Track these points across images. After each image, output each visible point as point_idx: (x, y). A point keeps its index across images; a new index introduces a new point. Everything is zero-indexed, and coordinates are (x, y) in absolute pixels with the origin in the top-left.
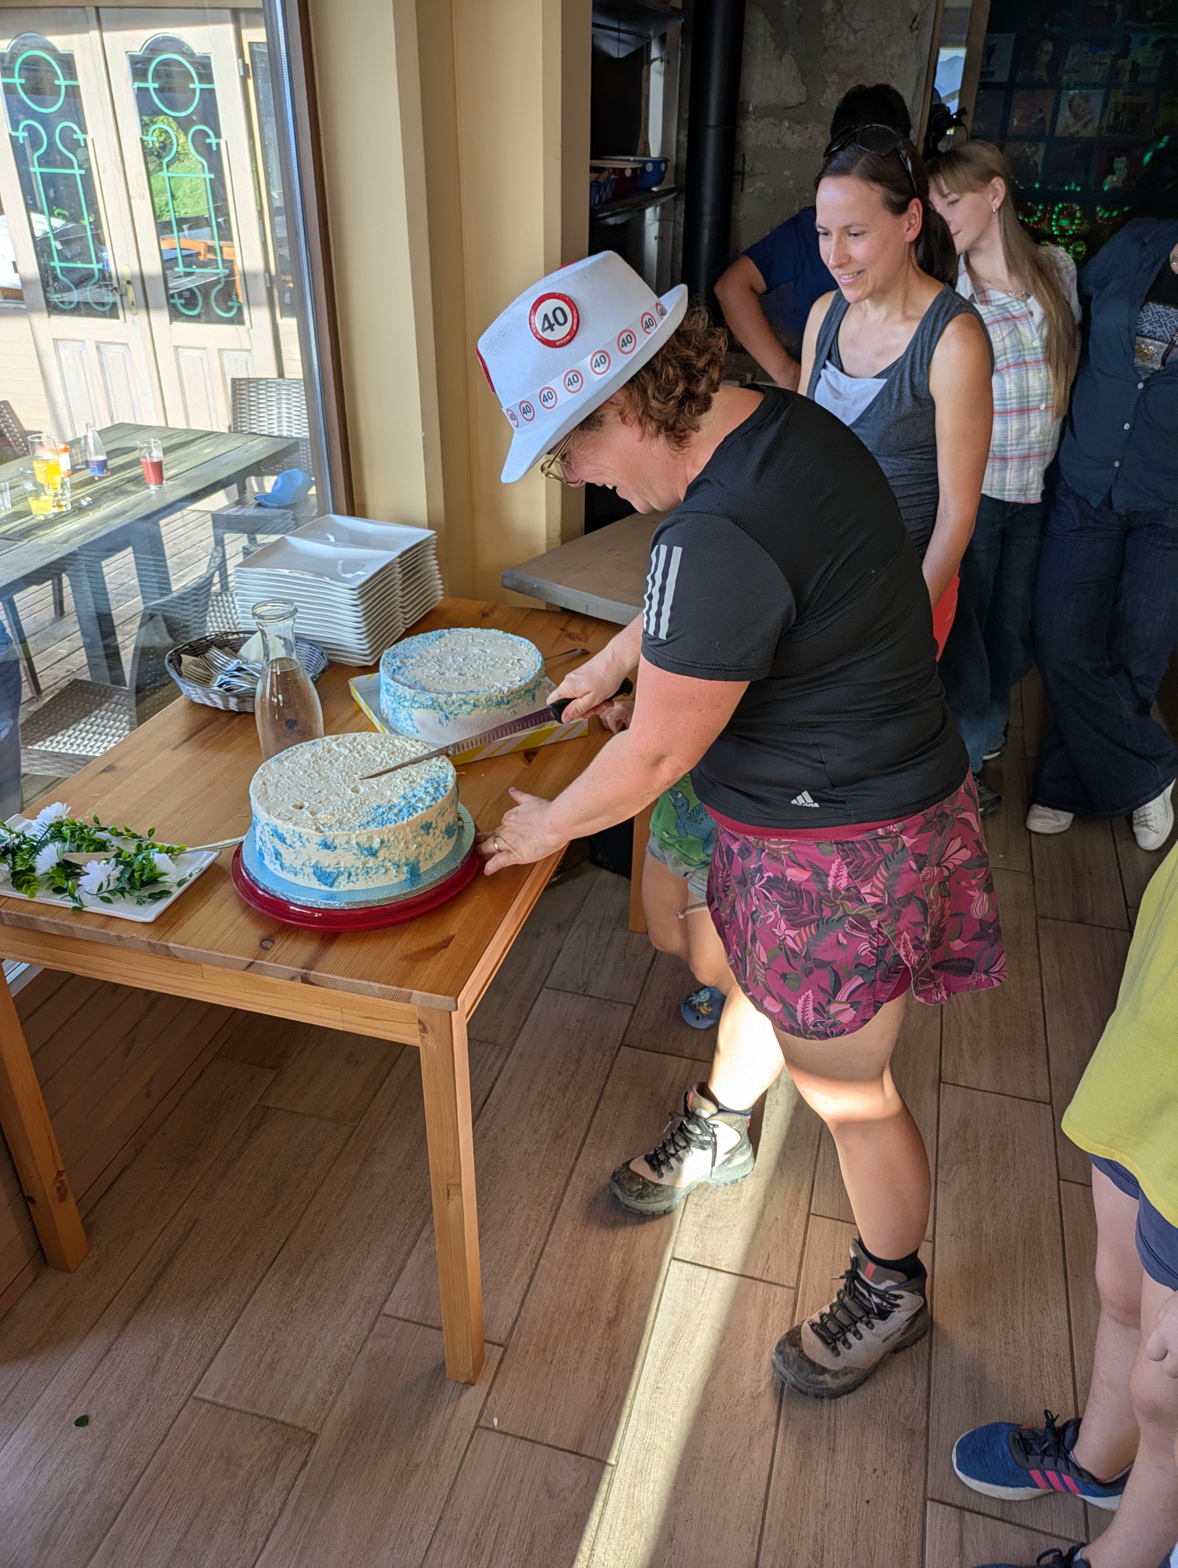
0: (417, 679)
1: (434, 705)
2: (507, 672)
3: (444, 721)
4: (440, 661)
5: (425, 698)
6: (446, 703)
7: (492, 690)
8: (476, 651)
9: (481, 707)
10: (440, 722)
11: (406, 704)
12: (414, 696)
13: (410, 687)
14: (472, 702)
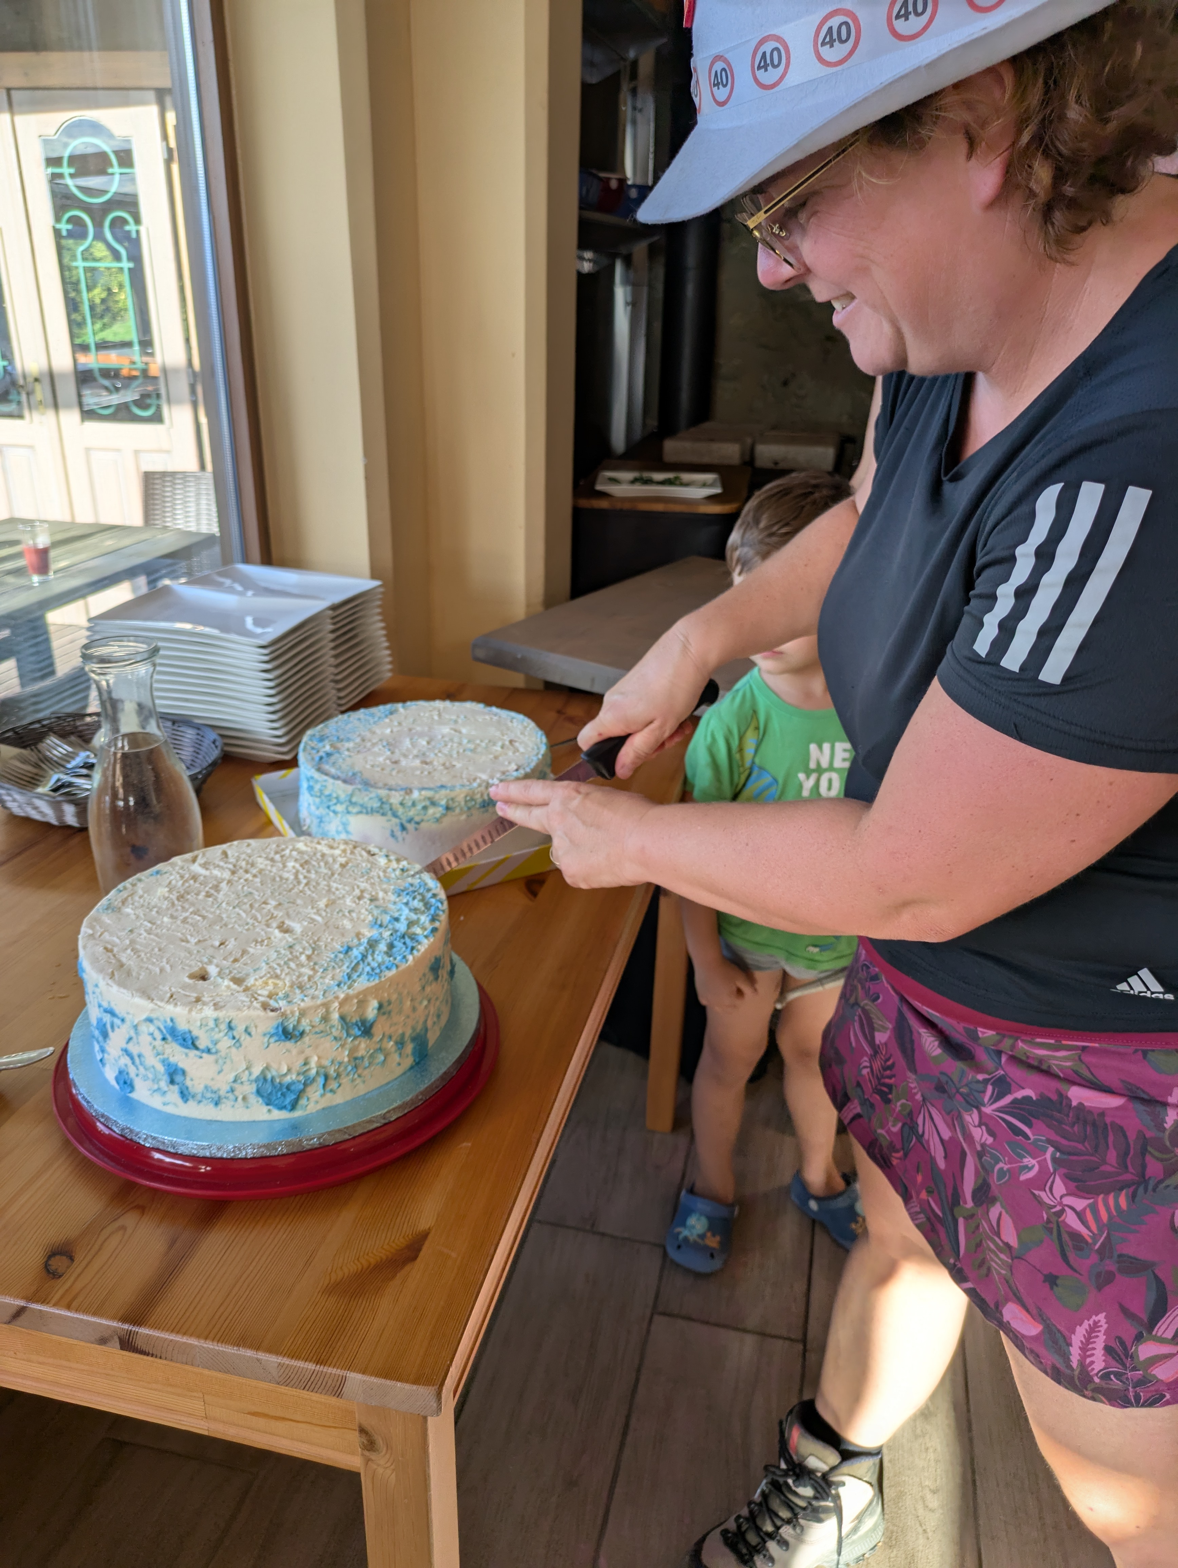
0: (357, 769)
1: (383, 809)
2: (496, 758)
3: (398, 833)
4: (391, 745)
5: (368, 798)
6: (402, 804)
7: (475, 785)
8: (446, 730)
9: (458, 810)
10: (393, 835)
11: (339, 808)
12: (352, 795)
13: (345, 781)
14: (443, 802)
